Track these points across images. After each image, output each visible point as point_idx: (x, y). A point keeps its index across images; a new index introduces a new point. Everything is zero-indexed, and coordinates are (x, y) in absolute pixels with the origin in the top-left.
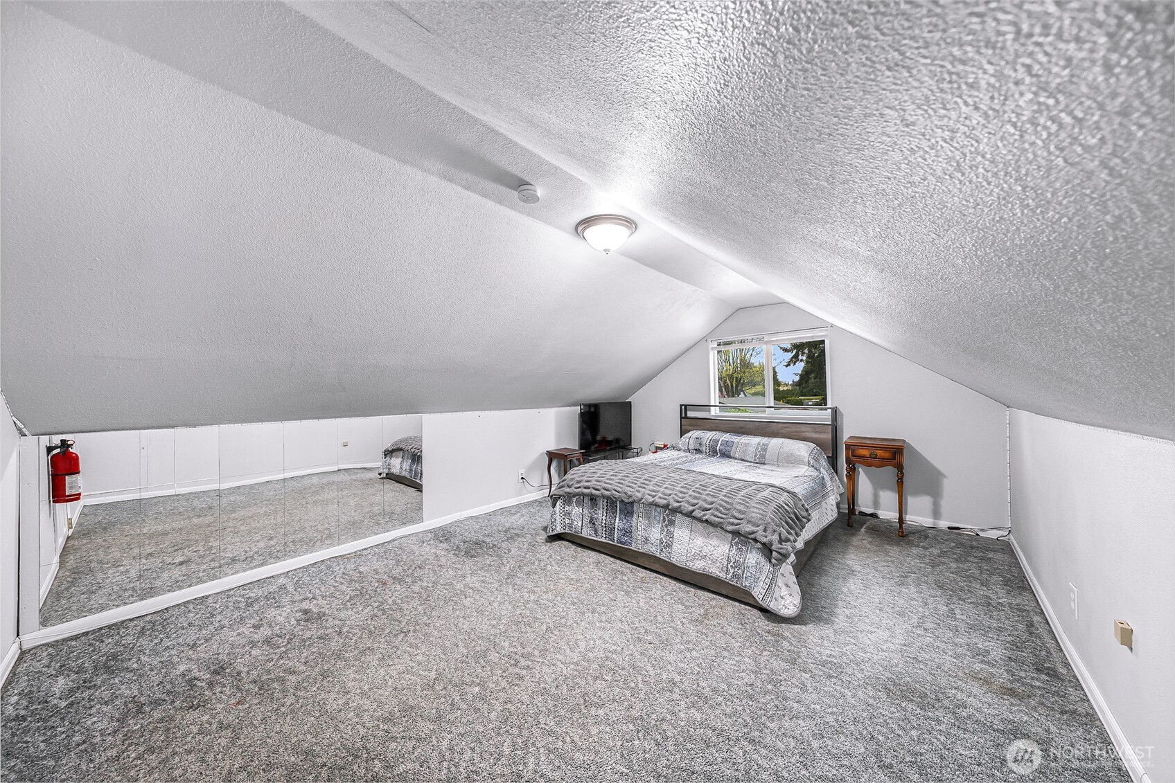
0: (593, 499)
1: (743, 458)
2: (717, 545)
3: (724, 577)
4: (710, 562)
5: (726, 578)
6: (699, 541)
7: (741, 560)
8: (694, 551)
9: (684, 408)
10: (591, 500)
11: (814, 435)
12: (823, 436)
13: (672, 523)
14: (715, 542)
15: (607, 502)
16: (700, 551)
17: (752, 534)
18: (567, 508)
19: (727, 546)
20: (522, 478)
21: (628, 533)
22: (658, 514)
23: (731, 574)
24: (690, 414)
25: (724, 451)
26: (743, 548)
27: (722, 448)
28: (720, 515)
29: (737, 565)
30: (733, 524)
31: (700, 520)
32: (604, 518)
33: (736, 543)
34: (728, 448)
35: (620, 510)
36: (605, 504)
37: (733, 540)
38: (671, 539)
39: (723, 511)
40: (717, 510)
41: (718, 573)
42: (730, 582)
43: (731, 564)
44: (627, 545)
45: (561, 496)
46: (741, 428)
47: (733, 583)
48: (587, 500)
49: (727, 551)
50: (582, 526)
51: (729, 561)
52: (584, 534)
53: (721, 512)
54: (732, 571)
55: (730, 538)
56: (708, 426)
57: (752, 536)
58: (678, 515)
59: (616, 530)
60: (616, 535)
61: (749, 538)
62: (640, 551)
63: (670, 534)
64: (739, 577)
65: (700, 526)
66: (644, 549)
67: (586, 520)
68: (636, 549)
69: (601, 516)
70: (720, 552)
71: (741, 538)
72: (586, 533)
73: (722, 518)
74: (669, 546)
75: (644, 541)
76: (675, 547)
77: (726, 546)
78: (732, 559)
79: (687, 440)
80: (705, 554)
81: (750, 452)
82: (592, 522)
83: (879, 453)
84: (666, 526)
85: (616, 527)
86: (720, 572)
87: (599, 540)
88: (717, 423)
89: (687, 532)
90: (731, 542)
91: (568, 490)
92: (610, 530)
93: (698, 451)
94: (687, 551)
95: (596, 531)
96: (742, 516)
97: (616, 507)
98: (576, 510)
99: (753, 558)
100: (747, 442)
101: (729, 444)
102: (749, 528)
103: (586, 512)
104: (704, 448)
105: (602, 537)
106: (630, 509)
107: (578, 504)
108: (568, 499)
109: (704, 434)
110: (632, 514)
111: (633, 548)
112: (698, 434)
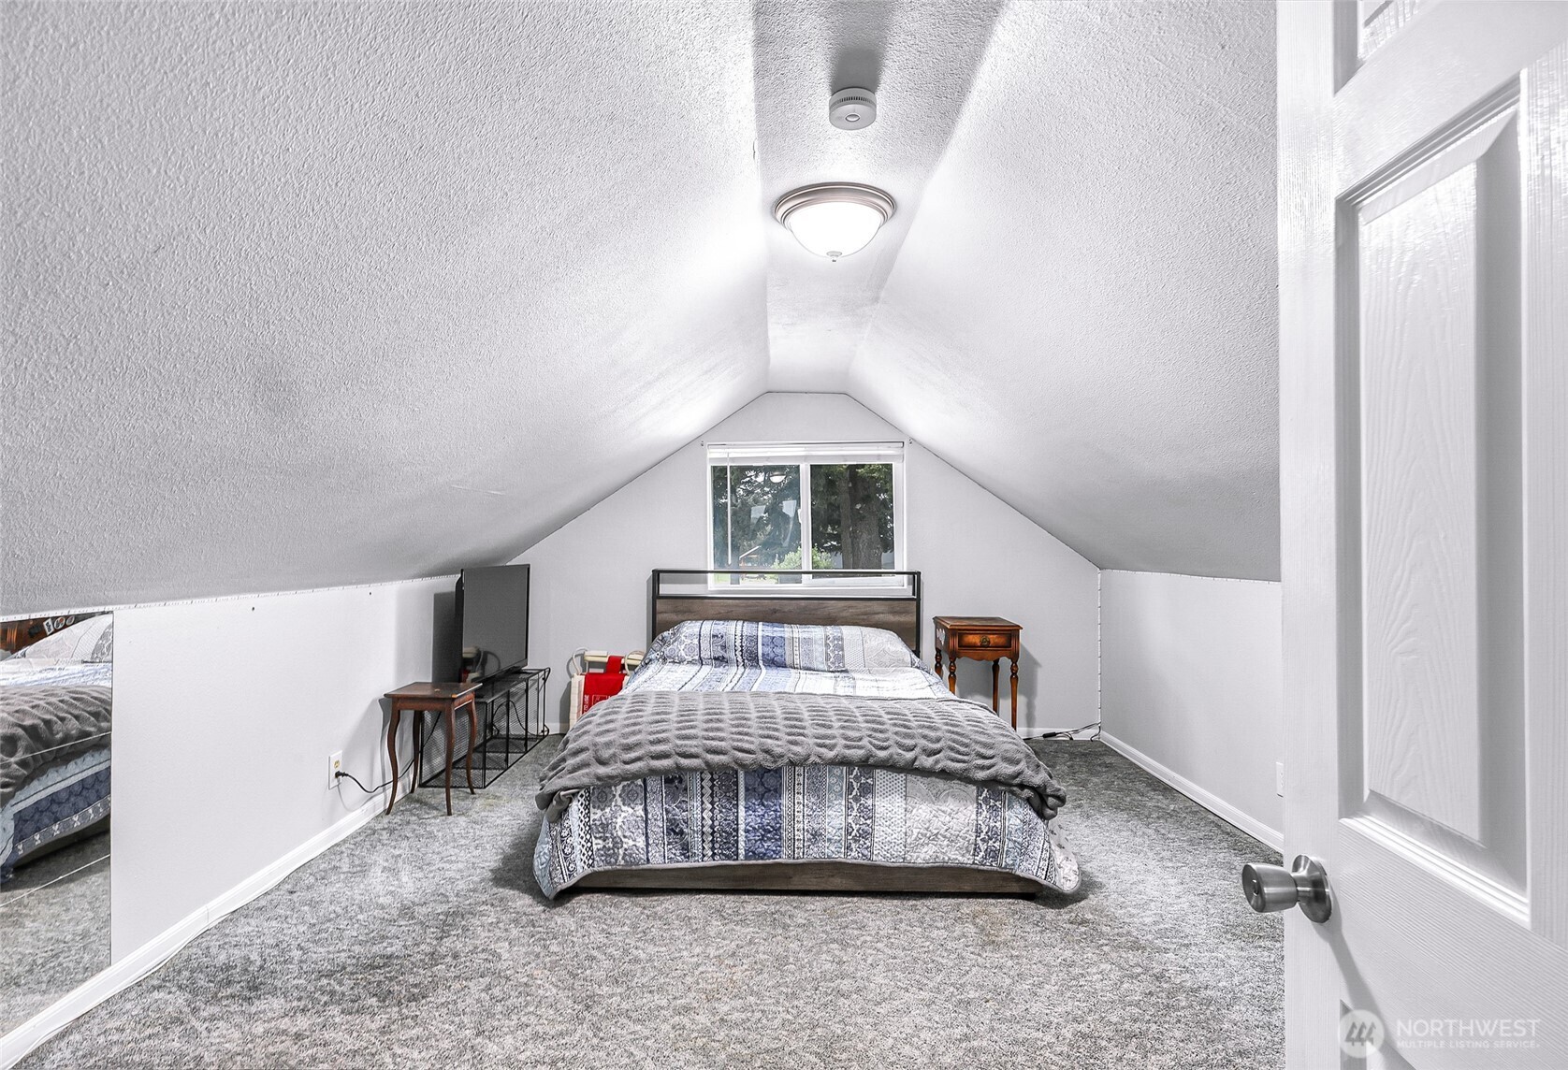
0: (675, 781)
1: (809, 665)
2: (956, 809)
3: (971, 862)
4: (946, 843)
5: (974, 863)
6: (923, 811)
7: (998, 824)
8: (916, 831)
9: (657, 575)
10: (668, 781)
11: (891, 618)
12: (902, 619)
13: (867, 790)
14: (951, 805)
15: (712, 780)
16: (927, 829)
17: (1017, 777)
18: (596, 815)
19: (972, 808)
20: (338, 775)
21: (771, 832)
22: (837, 779)
23: (982, 854)
24: (665, 589)
25: (772, 655)
26: (997, 803)
27: (768, 650)
28: (960, 757)
29: (993, 835)
30: (983, 768)
31: (925, 773)
32: (707, 814)
33: (986, 800)
34: (778, 651)
35: (747, 789)
36: (707, 784)
37: (979, 794)
38: (868, 822)
39: (962, 749)
40: (952, 749)
41: (960, 858)
42: (982, 867)
43: (982, 836)
44: (770, 857)
45: (579, 788)
46: (775, 611)
47: (985, 868)
48: (654, 784)
49: (974, 816)
50: (648, 845)
51: (978, 832)
52: (657, 861)
53: (959, 753)
54: (983, 847)
55: (975, 794)
56: (712, 612)
57: (1017, 781)
58: (879, 773)
59: (741, 832)
60: (742, 845)
61: (1012, 785)
62: (800, 861)
63: (868, 813)
64: (993, 854)
65: (919, 783)
66: (813, 854)
67: (658, 827)
68: (791, 861)
69: (698, 812)
70: (961, 820)
71: (997, 788)
72: (661, 857)
73: (964, 762)
74: (866, 834)
75: (809, 840)
76: (880, 832)
77: (970, 808)
78: (983, 826)
79: (696, 641)
80: (935, 832)
81: (818, 654)
82: (674, 830)
83: (993, 639)
84: (856, 799)
85: (742, 827)
86: (963, 856)
87: (696, 864)
88: (728, 606)
89: (898, 801)
90: (977, 799)
91: (602, 770)
92: (724, 838)
93: (720, 660)
94: (906, 834)
95: (686, 849)
96: (990, 752)
97: (736, 784)
98: (624, 816)
99: (1016, 816)
100: (806, 635)
101: (777, 642)
102: (1011, 769)
103: (656, 810)
104: (730, 655)
105: (703, 858)
106: (770, 781)
107: (628, 798)
108: (599, 793)
109: (721, 627)
110: (777, 792)
111: (784, 860)
112: (708, 627)
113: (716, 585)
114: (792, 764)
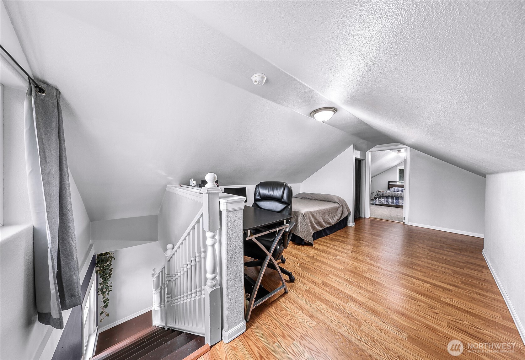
0: (388, 197)
9: (389, 182)
15: (391, 198)
18: (379, 199)
21: (398, 202)
24: (390, 184)
35: (395, 199)
48: (386, 197)
52: (385, 203)
59: (394, 202)
67: (386, 201)
69: (390, 200)
75: (402, 203)
95: (388, 203)
98: (382, 200)
105: (390, 204)
106: (398, 198)
107: (383, 198)
108: (380, 198)
109: (398, 188)
110: (399, 199)
111: (399, 205)
112: (396, 188)
113: (398, 183)
114: (400, 197)
